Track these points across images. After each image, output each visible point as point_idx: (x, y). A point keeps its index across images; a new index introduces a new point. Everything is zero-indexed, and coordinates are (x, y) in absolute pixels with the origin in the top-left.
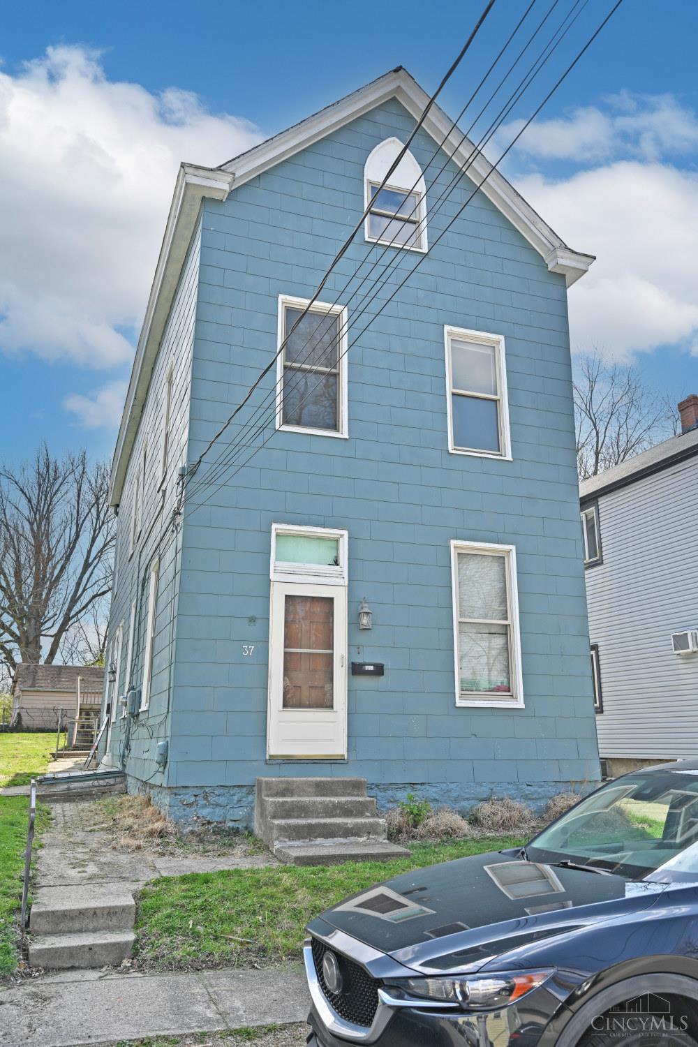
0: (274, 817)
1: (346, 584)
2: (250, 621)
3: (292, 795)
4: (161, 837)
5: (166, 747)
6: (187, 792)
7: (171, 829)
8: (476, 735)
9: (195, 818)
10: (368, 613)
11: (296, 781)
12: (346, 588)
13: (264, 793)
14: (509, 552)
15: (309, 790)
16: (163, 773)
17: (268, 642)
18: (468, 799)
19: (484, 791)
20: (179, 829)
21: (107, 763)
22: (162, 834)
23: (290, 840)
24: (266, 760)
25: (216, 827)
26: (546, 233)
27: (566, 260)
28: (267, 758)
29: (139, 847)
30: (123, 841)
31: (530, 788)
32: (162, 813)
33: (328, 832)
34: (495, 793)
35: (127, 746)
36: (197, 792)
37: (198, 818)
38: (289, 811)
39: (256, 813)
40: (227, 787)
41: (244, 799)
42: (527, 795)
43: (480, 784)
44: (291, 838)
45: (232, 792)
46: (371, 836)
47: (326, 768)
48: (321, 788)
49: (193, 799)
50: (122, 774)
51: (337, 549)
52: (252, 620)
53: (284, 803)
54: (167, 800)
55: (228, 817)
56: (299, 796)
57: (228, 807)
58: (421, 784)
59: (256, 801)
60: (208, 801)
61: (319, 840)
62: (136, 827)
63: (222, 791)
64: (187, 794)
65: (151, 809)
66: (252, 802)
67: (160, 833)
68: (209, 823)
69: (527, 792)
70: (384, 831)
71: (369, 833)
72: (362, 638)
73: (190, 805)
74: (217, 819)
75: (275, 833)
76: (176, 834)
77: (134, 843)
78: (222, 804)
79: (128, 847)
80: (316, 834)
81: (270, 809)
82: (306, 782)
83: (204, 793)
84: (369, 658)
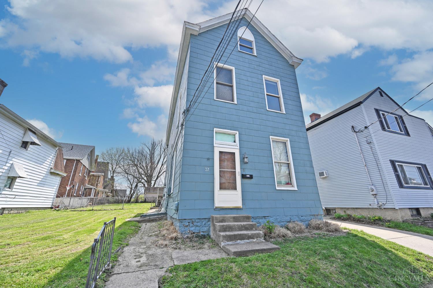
0: (220, 231)
1: (239, 148)
2: (208, 160)
3: (225, 222)
4: (176, 240)
5: (178, 204)
6: (186, 221)
7: (179, 236)
8: (283, 199)
9: (189, 231)
10: (247, 157)
11: (226, 217)
12: (239, 150)
13: (215, 221)
14: (287, 141)
15: (231, 220)
16: (177, 214)
17: (214, 167)
18: (283, 222)
19: (288, 219)
20: (182, 236)
21: (163, 210)
22: (176, 239)
23: (227, 241)
24: (214, 209)
25: (196, 234)
26: (289, 53)
27: (295, 60)
28: (215, 208)
29: (166, 245)
30: (161, 242)
31: (302, 217)
32: (176, 229)
33: (242, 237)
34: (292, 219)
35: (167, 205)
36: (189, 221)
37: (190, 231)
38: (225, 229)
39: (211, 229)
40: (200, 219)
41: (207, 223)
42: (302, 220)
43: (286, 216)
44: (228, 241)
45: (202, 221)
46: (258, 239)
47: (235, 211)
48: (236, 219)
49: (188, 224)
50: (166, 214)
51: (235, 138)
52: (208, 159)
53: (223, 226)
54: (178, 224)
55: (201, 231)
56: (228, 222)
57: (201, 227)
58: (268, 217)
59: (211, 224)
60: (193, 225)
61: (239, 241)
62: (166, 235)
63: (198, 221)
64: (186, 222)
65: (173, 227)
66: (209, 225)
67: (175, 238)
68: (194, 233)
69: (302, 219)
70: (263, 236)
71: (257, 237)
72: (245, 166)
73: (187, 226)
74: (197, 231)
75: (221, 239)
76: (181, 238)
77: (165, 243)
78: (199, 225)
79: (162, 245)
80: (237, 239)
81: (218, 228)
82: (230, 217)
83: (192, 221)
84: (248, 173)
